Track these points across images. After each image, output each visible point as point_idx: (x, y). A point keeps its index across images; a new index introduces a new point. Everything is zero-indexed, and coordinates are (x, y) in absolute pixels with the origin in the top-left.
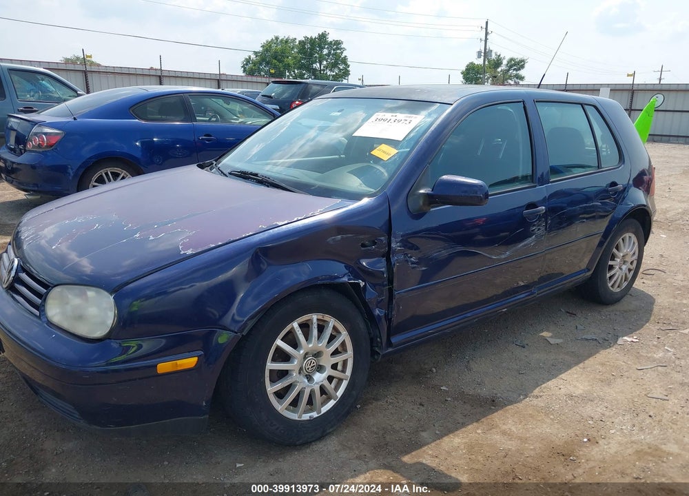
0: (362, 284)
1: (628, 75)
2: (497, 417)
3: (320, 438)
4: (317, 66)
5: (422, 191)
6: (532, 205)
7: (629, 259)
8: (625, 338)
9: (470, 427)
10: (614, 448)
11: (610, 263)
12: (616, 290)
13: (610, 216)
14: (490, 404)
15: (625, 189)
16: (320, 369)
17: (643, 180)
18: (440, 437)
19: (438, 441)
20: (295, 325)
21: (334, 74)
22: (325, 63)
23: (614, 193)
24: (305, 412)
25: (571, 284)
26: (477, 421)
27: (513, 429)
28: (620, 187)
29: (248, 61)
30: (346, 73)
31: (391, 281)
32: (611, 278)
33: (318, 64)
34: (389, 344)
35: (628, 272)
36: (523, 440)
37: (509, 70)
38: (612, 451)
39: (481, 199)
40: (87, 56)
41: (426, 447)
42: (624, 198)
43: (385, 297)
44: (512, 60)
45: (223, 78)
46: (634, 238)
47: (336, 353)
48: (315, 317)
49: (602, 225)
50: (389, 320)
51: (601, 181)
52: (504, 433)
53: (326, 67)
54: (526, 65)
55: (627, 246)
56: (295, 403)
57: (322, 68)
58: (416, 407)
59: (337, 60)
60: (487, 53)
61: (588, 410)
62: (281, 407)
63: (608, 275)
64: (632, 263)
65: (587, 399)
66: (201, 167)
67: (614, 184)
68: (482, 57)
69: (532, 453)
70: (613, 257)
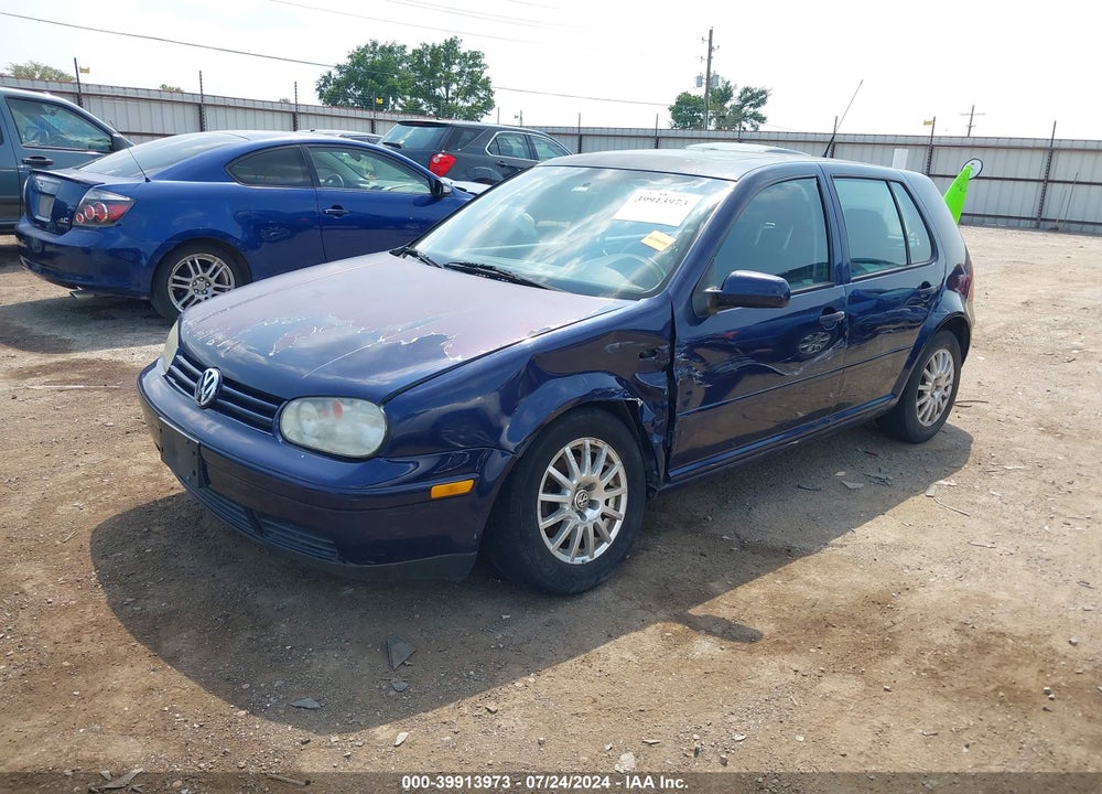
0: (640, 403)
1: (925, 123)
2: (796, 566)
3: (593, 588)
4: (441, 91)
5: (709, 290)
6: (829, 309)
7: (943, 383)
8: (941, 482)
9: (766, 577)
10: (935, 596)
11: (921, 387)
12: (927, 424)
13: (920, 329)
14: (785, 554)
15: (939, 292)
16: (592, 504)
17: (959, 280)
18: (733, 587)
19: (732, 592)
20: (568, 449)
21: (470, 105)
22: (454, 86)
23: (925, 297)
24: (577, 556)
25: (874, 413)
26: (774, 570)
27: (818, 579)
28: (934, 288)
29: (327, 79)
30: (488, 105)
31: (672, 401)
32: (921, 407)
33: (443, 89)
34: (667, 479)
35: (941, 400)
36: (833, 590)
37: (742, 107)
38: (934, 599)
39: (782, 300)
40: (82, 70)
41: (719, 598)
42: (937, 305)
43: (664, 420)
44: (747, 90)
45: (302, 110)
46: (949, 357)
47: (608, 487)
48: (588, 442)
49: (910, 339)
50: (668, 450)
51: (911, 282)
52: (808, 584)
53: (457, 94)
54: (769, 99)
55: (940, 366)
56: (566, 545)
57: (450, 95)
58: (696, 558)
59: (474, 82)
60: (710, 79)
61: (903, 558)
62: (553, 546)
63: (918, 404)
64: (946, 389)
65: (902, 547)
66: (397, 254)
67: (926, 285)
68: (704, 86)
69: (844, 602)
70: (924, 380)
